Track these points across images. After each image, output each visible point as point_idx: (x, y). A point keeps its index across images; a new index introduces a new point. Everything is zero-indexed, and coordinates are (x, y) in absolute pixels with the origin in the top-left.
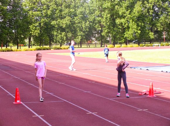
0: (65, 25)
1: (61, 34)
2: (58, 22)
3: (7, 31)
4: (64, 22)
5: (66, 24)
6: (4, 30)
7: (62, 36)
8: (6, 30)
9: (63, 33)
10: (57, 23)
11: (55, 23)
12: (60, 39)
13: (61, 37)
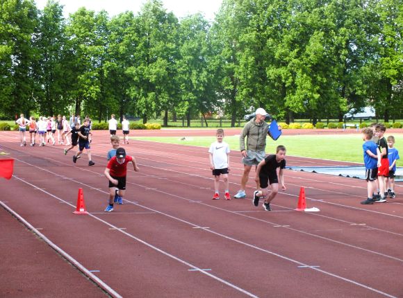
0: (155, 76)
1: (146, 96)
2: (141, 69)
3: (29, 86)
4: (153, 71)
5: (158, 74)
6: (23, 83)
7: (149, 99)
8: (27, 83)
9: (151, 95)
10: (137, 72)
11: (134, 72)
12: (144, 108)
13: (146, 102)
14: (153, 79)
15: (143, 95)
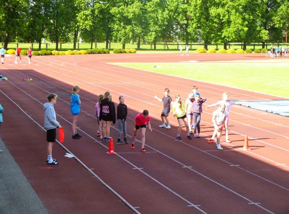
0: (132, 14)
1: (125, 28)
2: (121, 9)
3: (41, 21)
4: (131, 10)
5: (134, 12)
7: (127, 31)
8: (40, 18)
9: (128, 27)
10: (119, 11)
11: (117, 11)
12: (124, 36)
13: (125, 32)
14: (131, 16)
15: (123, 27)
